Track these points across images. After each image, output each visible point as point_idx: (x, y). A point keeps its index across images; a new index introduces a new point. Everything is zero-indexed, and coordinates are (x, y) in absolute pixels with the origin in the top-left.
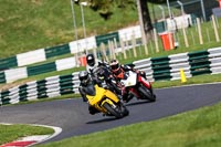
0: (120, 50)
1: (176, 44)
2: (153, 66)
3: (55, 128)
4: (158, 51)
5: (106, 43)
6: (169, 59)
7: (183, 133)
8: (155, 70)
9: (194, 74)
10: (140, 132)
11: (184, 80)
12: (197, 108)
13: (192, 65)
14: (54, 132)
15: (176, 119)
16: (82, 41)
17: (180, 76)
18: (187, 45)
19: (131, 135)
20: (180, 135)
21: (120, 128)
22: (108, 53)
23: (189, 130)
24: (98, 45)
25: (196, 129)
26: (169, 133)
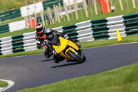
0: (64, 13)
1: (113, 8)
2: (92, 27)
3: (8, 82)
4: (97, 13)
5: (52, 7)
6: (107, 21)
7: (119, 85)
8: (94, 30)
9: (128, 34)
10: (82, 85)
11: (120, 39)
12: (131, 63)
13: (127, 26)
14: (7, 84)
15: (113, 73)
16: (31, 6)
17: (116, 35)
18: (122, 9)
19: (74, 88)
20: (117, 87)
21: (65, 81)
22: (53, 16)
23: (125, 83)
24: (45, 9)
25: (131, 81)
26: (107, 86)
